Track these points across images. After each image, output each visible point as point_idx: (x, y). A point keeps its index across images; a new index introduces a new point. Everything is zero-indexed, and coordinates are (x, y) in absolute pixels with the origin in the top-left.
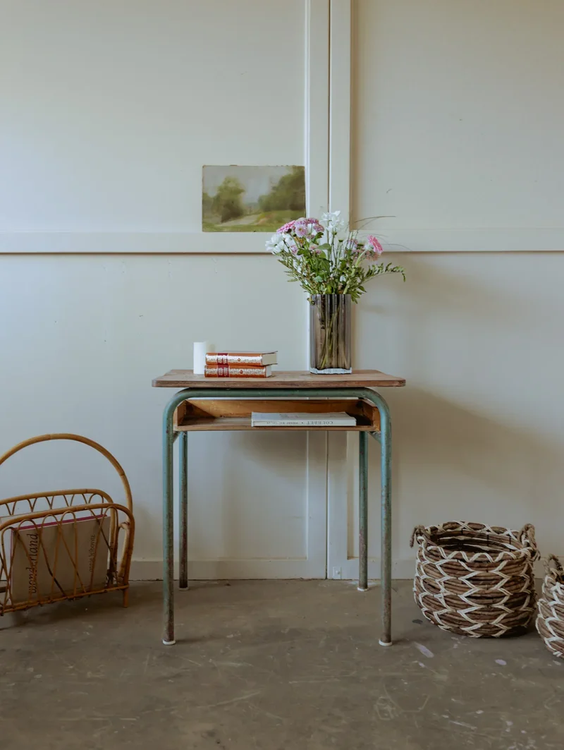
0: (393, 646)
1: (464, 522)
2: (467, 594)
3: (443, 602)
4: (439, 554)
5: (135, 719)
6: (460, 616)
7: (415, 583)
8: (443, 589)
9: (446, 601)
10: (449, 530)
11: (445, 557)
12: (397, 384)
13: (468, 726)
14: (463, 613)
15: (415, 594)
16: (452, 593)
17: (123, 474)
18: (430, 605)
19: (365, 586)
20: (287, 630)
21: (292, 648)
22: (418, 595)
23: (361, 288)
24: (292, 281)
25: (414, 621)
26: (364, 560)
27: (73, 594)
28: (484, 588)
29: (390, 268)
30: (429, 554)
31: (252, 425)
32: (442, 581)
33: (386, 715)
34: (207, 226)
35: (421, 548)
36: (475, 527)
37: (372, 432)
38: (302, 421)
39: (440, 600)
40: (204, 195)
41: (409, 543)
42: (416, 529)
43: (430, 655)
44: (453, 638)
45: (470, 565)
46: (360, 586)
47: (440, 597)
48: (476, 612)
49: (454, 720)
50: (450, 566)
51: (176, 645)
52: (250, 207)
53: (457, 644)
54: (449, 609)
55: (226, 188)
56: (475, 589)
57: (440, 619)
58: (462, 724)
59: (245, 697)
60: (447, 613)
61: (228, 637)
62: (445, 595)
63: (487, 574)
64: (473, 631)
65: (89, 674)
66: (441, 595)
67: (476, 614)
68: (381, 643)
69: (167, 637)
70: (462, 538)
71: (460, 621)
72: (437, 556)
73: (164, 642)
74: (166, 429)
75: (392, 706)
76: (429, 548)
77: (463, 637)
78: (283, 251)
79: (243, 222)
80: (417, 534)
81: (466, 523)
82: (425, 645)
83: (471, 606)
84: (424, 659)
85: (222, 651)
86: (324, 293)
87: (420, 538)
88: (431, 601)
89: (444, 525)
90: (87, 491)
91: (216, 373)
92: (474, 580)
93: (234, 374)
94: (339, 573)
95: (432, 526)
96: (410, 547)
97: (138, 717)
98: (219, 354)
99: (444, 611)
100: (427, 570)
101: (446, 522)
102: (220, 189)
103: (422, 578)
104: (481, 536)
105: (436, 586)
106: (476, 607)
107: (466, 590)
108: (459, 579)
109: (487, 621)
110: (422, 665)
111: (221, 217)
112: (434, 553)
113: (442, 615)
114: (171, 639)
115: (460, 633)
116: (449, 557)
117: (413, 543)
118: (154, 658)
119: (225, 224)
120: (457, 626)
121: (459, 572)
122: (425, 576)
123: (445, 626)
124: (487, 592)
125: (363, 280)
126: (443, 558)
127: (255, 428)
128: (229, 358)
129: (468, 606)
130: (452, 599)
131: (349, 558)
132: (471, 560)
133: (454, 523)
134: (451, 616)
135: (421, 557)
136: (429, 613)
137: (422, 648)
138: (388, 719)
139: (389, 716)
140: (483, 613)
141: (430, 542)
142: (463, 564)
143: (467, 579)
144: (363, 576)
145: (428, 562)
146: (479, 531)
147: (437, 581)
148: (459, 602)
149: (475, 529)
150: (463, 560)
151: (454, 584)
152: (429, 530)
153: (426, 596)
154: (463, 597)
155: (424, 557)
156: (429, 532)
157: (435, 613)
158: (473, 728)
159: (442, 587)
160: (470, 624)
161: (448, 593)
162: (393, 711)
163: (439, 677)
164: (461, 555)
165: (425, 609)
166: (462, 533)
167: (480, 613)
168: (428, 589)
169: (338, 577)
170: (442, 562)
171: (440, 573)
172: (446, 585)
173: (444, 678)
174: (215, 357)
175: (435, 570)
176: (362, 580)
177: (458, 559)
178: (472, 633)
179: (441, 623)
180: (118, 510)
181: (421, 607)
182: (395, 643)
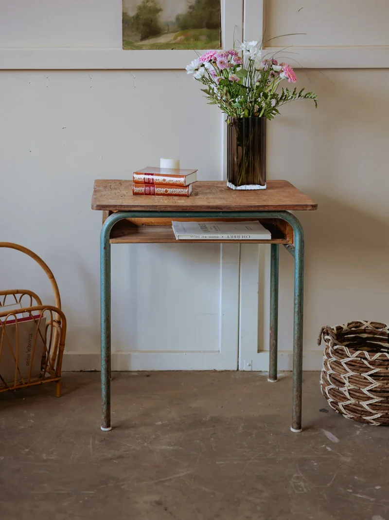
0: (303, 433)
1: (367, 322)
2: (369, 388)
3: (347, 394)
4: (344, 353)
5: (93, 492)
6: (362, 407)
7: (321, 376)
8: (347, 384)
9: (350, 393)
10: (353, 329)
11: (350, 356)
12: (310, 208)
13: (368, 498)
14: (364, 404)
15: (321, 386)
16: (356, 387)
17: (52, 277)
18: (335, 397)
19: (275, 378)
20: (208, 417)
21: (215, 434)
22: (324, 388)
23: (276, 110)
24: (211, 103)
25: (321, 410)
26: (274, 355)
27: (13, 386)
28: (383, 383)
29: (303, 94)
30: (336, 352)
31: (177, 239)
32: (347, 376)
33: (300, 489)
34: (127, 44)
35: (328, 347)
36: (377, 326)
37: (285, 245)
38: (223, 235)
39: (344, 392)
40: (124, 15)
41: (317, 342)
42: (323, 329)
43: (336, 440)
44: (356, 426)
45: (371, 363)
46: (270, 377)
47: (344, 390)
48: (377, 404)
49: (357, 493)
50: (353, 364)
51: (112, 431)
52: (168, 26)
53: (359, 431)
54: (353, 401)
55: (145, 7)
56: (376, 384)
57: (344, 409)
58: (364, 497)
59: (181, 475)
60: (350, 404)
61: (157, 424)
62: (349, 388)
63: (386, 371)
64: (374, 420)
65: (44, 456)
66: (346, 388)
67: (376, 405)
68: (293, 430)
69: (105, 424)
70: (365, 336)
71: (362, 411)
72: (342, 355)
73: (102, 429)
74: (103, 246)
75: (305, 481)
76: (335, 347)
77: (365, 425)
78: (203, 77)
79: (162, 40)
80: (324, 334)
81: (369, 323)
82: (331, 432)
83: (372, 398)
84: (331, 444)
85: (154, 436)
86: (241, 117)
87: (327, 337)
88: (337, 393)
89: (349, 324)
90: (18, 292)
91: (143, 191)
92: (375, 376)
93: (159, 192)
94: (249, 365)
95: (337, 325)
96: (318, 345)
97: (96, 491)
98: (145, 174)
99: (348, 402)
100: (333, 366)
101: (350, 322)
102: (140, 9)
103: (329, 373)
104: (383, 334)
105: (341, 380)
106: (376, 399)
107: (367, 384)
108: (362, 375)
109: (387, 411)
110: (329, 449)
111: (140, 35)
112: (340, 352)
113: (346, 406)
114: (108, 426)
115: (361, 421)
116: (353, 356)
117: (320, 341)
118: (97, 442)
119: (143, 43)
120: (359, 415)
121: (361, 369)
122: (331, 371)
123: (348, 416)
124: (386, 386)
125: (277, 103)
126: (348, 357)
127: (180, 241)
128: (155, 177)
129: (369, 398)
130: (356, 392)
131: (259, 351)
132: (372, 359)
133: (358, 322)
134: (354, 407)
135: (328, 354)
136: (335, 403)
137: (329, 434)
138: (302, 492)
139: (303, 490)
140: (383, 404)
141: (336, 342)
142: (365, 362)
143: (370, 376)
144: (273, 368)
145: (335, 359)
146: (381, 330)
147: (342, 376)
148: (361, 395)
149: (377, 328)
150: (365, 359)
151: (357, 379)
152: (335, 329)
153: (332, 389)
154: (365, 390)
155: (331, 355)
156: (335, 331)
157: (340, 404)
158: (372, 500)
159: (346, 382)
160: (371, 414)
161: (352, 387)
162: (305, 487)
163: (344, 459)
164: (364, 354)
165: (331, 400)
166: (364, 331)
167: (380, 404)
168: (334, 383)
169: (249, 369)
170: (347, 360)
171: (345, 369)
172: (350, 380)
173: (349, 460)
174: (142, 177)
175: (340, 366)
176: (272, 372)
177: (361, 358)
178: (372, 421)
179: (345, 412)
180: (52, 311)
181: (328, 398)
182: (305, 429)
